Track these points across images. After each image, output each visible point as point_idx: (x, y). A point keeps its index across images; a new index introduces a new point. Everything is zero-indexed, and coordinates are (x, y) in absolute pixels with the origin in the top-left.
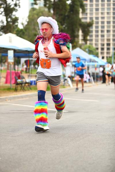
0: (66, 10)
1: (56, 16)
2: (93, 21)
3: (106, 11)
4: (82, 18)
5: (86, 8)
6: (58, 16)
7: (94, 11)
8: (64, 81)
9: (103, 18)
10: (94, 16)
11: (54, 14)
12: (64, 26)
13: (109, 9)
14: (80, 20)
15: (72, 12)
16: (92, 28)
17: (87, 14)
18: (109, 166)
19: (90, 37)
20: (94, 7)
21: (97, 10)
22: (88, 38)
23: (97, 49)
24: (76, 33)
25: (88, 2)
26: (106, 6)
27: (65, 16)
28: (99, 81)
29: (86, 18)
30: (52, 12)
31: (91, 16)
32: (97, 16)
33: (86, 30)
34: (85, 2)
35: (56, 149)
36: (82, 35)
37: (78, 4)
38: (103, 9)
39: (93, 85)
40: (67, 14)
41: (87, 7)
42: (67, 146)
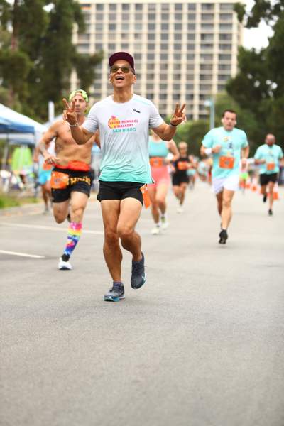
0: (43, 26)
1: (20, 40)
2: (102, 52)
3: (132, 30)
4: (79, 45)
5: (87, 22)
6: (23, 40)
7: (106, 30)
8: (36, 187)
9: (125, 46)
10: (105, 40)
11: (15, 34)
12: (37, 62)
13: (138, 26)
14: (73, 48)
15: (55, 31)
16: (101, 68)
17: (88, 36)
18: (138, 381)
19: (95, 88)
20: (106, 21)
21: (112, 27)
22: (92, 90)
24: (64, 79)
25: (93, 10)
26: (132, 20)
27: (40, 40)
29: (87, 45)
30: (10, 28)
31: (99, 41)
32: (112, 41)
33: (88, 71)
34: (84, 10)
35: (17, 343)
36: (78, 84)
37: (71, 12)
38: (125, 26)
40: (43, 35)
41: (89, 19)
42: (40, 337)
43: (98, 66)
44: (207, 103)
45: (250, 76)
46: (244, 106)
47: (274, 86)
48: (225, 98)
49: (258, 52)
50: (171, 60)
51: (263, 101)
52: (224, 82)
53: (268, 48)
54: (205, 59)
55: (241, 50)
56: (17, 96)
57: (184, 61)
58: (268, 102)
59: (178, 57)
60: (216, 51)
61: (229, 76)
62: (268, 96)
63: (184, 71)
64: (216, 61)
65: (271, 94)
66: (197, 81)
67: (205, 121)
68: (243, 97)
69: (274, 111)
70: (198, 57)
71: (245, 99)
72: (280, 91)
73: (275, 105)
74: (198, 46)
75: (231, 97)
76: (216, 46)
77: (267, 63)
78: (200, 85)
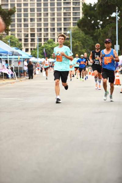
2: (15, 8)
4: (2, 4)
9: (26, 5)
10: (16, 2)
16: (14, 17)
22: (10, 28)
23: (20, 40)
28: (23, 77)
32: (19, 2)
33: (7, 18)
43: (12, 15)
44: (68, 32)
45: (89, 18)
46: (86, 34)
47: (101, 23)
48: (77, 29)
49: (92, 6)
50: (49, 11)
51: (96, 30)
52: (76, 22)
53: (97, 3)
54: (66, 11)
55: (84, 5)
57: (56, 11)
58: (98, 30)
59: (53, 9)
60: (72, 6)
61: (80, 17)
62: (98, 28)
63: (56, 16)
64: (72, 11)
65: (100, 27)
66: (63, 21)
67: (68, 42)
68: (86, 28)
69: (102, 35)
70: (63, 9)
71: (87, 29)
72: (104, 25)
73: (102, 32)
74: (62, 4)
75: (80, 29)
76: (72, 3)
77: (97, 11)
78: (64, 23)
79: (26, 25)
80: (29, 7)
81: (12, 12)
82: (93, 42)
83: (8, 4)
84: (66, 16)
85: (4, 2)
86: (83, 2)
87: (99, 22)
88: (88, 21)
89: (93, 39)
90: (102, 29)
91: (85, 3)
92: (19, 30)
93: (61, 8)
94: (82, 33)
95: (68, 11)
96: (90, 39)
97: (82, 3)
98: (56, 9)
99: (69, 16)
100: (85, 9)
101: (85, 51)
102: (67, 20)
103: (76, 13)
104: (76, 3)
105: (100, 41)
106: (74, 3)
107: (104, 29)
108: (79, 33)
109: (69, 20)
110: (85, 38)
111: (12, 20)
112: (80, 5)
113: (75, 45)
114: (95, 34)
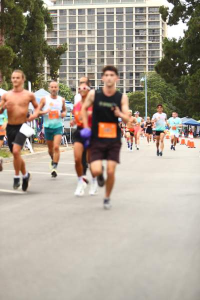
0: (22, 27)
1: (6, 37)
2: (66, 44)
3: (86, 28)
5: (54, 23)
10: (68, 36)
12: (19, 53)
14: (45, 43)
20: (68, 22)
21: (72, 26)
22: (58, 72)
23: (74, 90)
25: (58, 15)
26: (86, 21)
27: (20, 37)
29: (54, 40)
31: (63, 37)
33: (55, 59)
38: (82, 25)
39: (68, 150)
40: (23, 33)
41: (56, 21)
43: (62, 55)
44: (142, 80)
45: (172, 59)
46: (168, 82)
48: (155, 75)
49: (177, 41)
50: (115, 49)
51: (182, 77)
52: (154, 64)
53: (183, 38)
54: (139, 49)
55: (165, 40)
56: (4, 77)
57: (124, 49)
58: (185, 76)
59: (120, 46)
60: (147, 41)
61: (159, 58)
62: (186, 74)
63: (125, 56)
64: (147, 49)
65: (188, 72)
66: (134, 64)
67: (142, 93)
68: (167, 74)
69: (190, 83)
70: (134, 45)
71: (169, 75)
72: (194, 70)
73: (190, 79)
74: (134, 38)
75: (159, 75)
76: (147, 38)
77: (184, 49)
78: (136, 66)
79: (82, 69)
80: (86, 43)
81: (61, 51)
82: (177, 93)
83: (57, 39)
84: (139, 56)
85: (51, 36)
86: (164, 36)
87: (186, 65)
88: (170, 64)
89: (177, 89)
90: (191, 75)
91: (166, 38)
92: (71, 76)
93: (133, 44)
94: (162, 81)
95: (142, 49)
96: (173, 89)
97: (162, 38)
98: (125, 46)
99: (143, 55)
100: (166, 47)
101: (167, 106)
102: (141, 61)
103: (153, 52)
104: (154, 38)
105: (187, 92)
106: (150, 38)
107: (193, 75)
108: (159, 80)
109: (144, 62)
110: (166, 88)
111: (61, 62)
112: (159, 41)
113: (151, 98)
114: (180, 83)
